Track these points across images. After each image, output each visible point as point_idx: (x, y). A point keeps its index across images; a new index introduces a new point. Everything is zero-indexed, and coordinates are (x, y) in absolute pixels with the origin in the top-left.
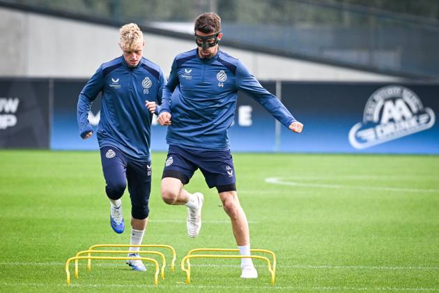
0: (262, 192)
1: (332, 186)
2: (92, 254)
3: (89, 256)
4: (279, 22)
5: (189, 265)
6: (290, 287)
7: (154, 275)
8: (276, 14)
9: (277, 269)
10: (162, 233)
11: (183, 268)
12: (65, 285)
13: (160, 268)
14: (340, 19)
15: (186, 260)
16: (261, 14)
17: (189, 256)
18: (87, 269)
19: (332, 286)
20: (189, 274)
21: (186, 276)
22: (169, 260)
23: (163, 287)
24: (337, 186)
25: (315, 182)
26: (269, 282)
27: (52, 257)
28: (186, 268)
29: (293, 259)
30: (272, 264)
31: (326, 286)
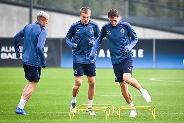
0: (148, 84)
1: (177, 82)
2: (80, 108)
3: (79, 109)
4: (153, 16)
5: (120, 113)
6: (161, 122)
7: (105, 117)
8: (152, 13)
9: (155, 115)
10: (108, 100)
11: (117, 114)
12: (69, 121)
13: (108, 114)
14: (179, 15)
15: (118, 111)
16: (146, 13)
17: (120, 109)
18: (78, 115)
19: (178, 121)
21: (119, 117)
22: (111, 111)
23: (109, 122)
24: (179, 82)
25: (170, 80)
26: (153, 119)
27: (64, 110)
28: (119, 114)
29: (162, 110)
30: (154, 112)
31: (176, 121)
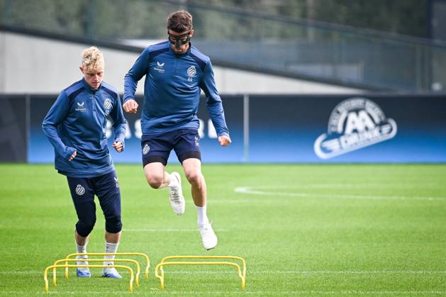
0: (232, 202)
1: (298, 195)
2: (70, 263)
3: (67, 265)
4: (246, 38)
5: (163, 272)
6: (260, 292)
7: (129, 282)
8: (243, 30)
9: (246, 275)
10: (136, 241)
11: (157, 275)
12: (43, 292)
13: (135, 275)
14: (305, 34)
15: (159, 267)
16: (228, 31)
17: (162, 263)
18: (64, 277)
19: (299, 290)
20: (162, 281)
21: (160, 282)
22: (144, 266)
23: (138, 293)
24: (303, 195)
25: (282, 191)
26: (240, 287)
27: (32, 266)
28: (160, 274)
29: (262, 265)
30: (242, 270)
31: (295, 290)
